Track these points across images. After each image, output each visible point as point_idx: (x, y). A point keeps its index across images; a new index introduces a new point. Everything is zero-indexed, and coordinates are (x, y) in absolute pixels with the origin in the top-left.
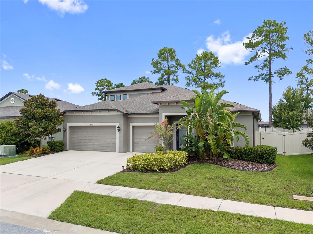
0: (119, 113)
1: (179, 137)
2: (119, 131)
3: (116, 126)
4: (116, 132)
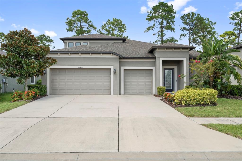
0: (114, 56)
1: (165, 80)
2: (115, 73)
3: (110, 69)
4: (111, 74)
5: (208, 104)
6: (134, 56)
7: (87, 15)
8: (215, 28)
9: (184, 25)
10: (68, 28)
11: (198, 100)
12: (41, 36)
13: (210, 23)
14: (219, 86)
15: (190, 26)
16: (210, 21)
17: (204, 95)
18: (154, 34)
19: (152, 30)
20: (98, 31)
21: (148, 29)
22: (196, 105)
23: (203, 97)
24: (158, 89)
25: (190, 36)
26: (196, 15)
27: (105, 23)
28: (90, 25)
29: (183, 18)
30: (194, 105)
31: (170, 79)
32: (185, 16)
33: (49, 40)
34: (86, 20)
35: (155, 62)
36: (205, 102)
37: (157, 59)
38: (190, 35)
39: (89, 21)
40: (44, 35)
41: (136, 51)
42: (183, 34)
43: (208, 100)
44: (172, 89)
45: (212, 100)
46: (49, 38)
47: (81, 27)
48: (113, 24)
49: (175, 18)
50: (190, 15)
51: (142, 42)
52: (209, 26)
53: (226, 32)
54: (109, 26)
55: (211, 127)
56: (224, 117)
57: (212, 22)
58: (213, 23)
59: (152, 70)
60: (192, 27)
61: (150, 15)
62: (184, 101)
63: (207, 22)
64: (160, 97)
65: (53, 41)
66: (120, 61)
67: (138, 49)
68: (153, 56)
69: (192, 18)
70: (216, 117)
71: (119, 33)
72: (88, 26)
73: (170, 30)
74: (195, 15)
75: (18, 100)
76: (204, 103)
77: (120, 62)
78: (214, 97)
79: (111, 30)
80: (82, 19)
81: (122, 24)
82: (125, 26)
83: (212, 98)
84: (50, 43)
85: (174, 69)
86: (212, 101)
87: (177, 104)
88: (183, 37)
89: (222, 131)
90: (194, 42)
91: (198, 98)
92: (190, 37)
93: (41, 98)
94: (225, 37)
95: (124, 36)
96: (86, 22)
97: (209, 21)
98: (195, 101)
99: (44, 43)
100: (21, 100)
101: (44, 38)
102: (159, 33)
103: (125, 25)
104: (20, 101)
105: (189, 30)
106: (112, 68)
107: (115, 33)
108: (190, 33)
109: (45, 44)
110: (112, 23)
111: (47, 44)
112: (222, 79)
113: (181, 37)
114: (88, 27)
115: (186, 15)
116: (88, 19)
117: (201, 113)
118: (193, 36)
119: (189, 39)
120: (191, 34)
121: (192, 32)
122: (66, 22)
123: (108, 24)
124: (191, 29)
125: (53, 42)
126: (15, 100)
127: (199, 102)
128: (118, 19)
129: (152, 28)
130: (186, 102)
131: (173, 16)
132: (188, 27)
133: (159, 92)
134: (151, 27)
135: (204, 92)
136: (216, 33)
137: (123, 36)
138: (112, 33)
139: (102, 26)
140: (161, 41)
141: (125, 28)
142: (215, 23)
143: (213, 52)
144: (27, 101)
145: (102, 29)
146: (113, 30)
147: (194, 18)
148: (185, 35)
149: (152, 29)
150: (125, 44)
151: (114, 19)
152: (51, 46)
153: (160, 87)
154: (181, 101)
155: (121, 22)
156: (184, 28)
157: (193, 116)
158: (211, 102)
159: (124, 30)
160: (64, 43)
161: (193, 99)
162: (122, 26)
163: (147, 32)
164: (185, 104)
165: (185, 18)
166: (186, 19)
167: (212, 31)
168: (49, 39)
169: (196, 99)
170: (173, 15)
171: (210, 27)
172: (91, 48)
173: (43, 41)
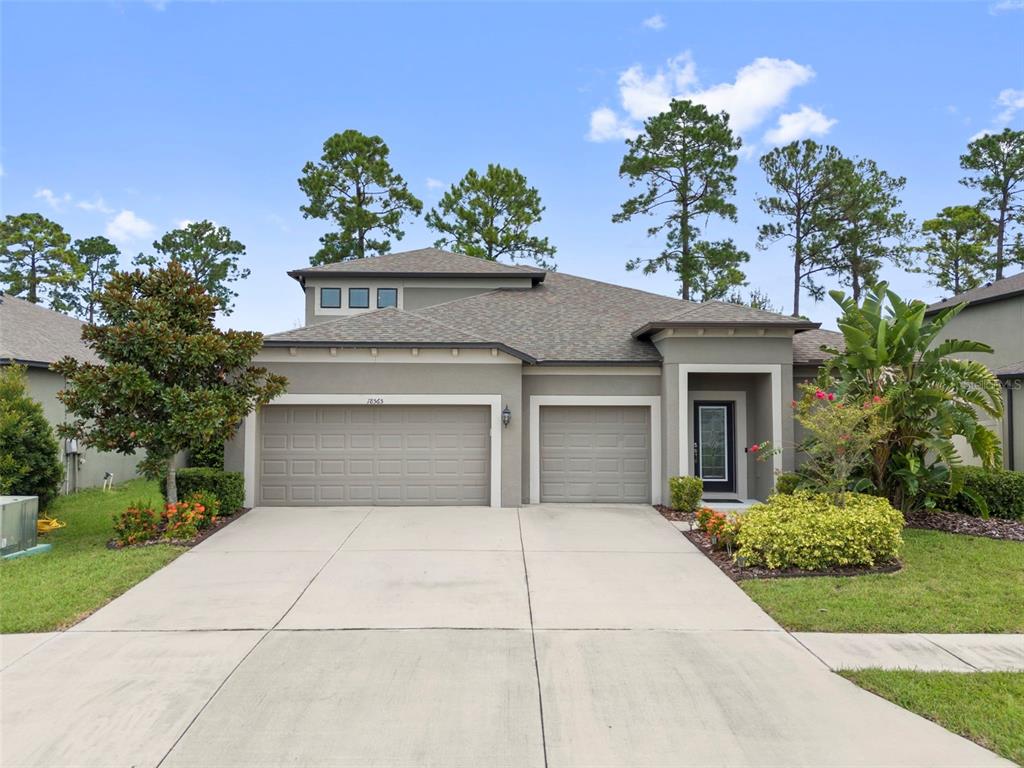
0: (504, 360)
1: (698, 444)
2: (506, 423)
3: (490, 406)
4: (490, 427)
5: (866, 566)
6: (579, 357)
7: (385, 151)
8: (900, 201)
9: (773, 188)
10: (308, 205)
11: (827, 550)
12: (196, 226)
13: (882, 181)
14: (910, 484)
15: (798, 195)
16: (880, 171)
17: (850, 531)
18: (653, 227)
19: (647, 210)
20: (427, 218)
21: (630, 208)
22: (818, 570)
23: (848, 540)
24: (672, 485)
25: (798, 234)
26: (824, 150)
27: (457, 186)
28: (394, 193)
29: (768, 161)
30: (811, 568)
31: (720, 441)
32: (778, 157)
33: (226, 244)
34: (381, 174)
35: (660, 379)
36: (855, 556)
37: (667, 368)
38: (798, 229)
39: (393, 175)
40: (208, 222)
41: (587, 329)
42: (771, 226)
43: (865, 550)
44: (726, 480)
45: (882, 548)
46: (229, 235)
47: (361, 199)
48: (490, 190)
49: (738, 164)
50: (798, 152)
51: (607, 285)
52: (878, 191)
53: (950, 208)
54: (473, 196)
55: (871, 686)
56: (925, 632)
57: (890, 175)
58: (894, 180)
59: (648, 408)
60: (806, 200)
61: (635, 155)
62: (773, 552)
63: (867, 176)
64: (682, 520)
65: (244, 247)
66: (526, 374)
67: (594, 320)
68: (650, 357)
69: (806, 165)
70: (892, 632)
71: (512, 227)
72: (386, 196)
73: (716, 211)
74: (817, 150)
75: (141, 537)
76: (851, 561)
77: (524, 377)
78: (888, 537)
79: (480, 214)
80: (366, 169)
81: (523, 191)
82: (538, 196)
83: (881, 540)
84: (230, 256)
85: (734, 402)
86: (883, 552)
87: (748, 564)
88: (770, 236)
89: (908, 703)
90: (814, 261)
91: (828, 543)
92: (799, 239)
93: (226, 524)
94: (943, 231)
95: (533, 238)
96: (381, 181)
97: (877, 174)
98: (817, 553)
99: (207, 254)
100: (152, 538)
101: (205, 236)
102: (673, 222)
103: (535, 192)
104: (147, 542)
105: (793, 209)
106: (495, 402)
107: (495, 225)
108: (798, 222)
109: (212, 259)
110: (484, 184)
111: (220, 259)
112: (920, 454)
113: (761, 239)
114: (388, 198)
115: (780, 150)
116: (390, 168)
117: (837, 612)
118: (809, 236)
119: (796, 246)
120: (803, 226)
121: (806, 220)
122: (299, 180)
123: (467, 191)
124: (801, 206)
125: (243, 251)
126: (130, 538)
127: (830, 559)
128: (508, 168)
129: (647, 203)
130: (782, 555)
131: (729, 157)
132: (788, 198)
133: (677, 498)
134: (643, 200)
135: (851, 519)
136: (907, 221)
137: (530, 235)
138: (486, 223)
139: (443, 197)
140: (681, 255)
141: (537, 204)
142: (903, 181)
143: (886, 353)
144: (176, 545)
145: (443, 209)
146: (490, 214)
147: (813, 165)
148: (780, 232)
149: (647, 207)
150: (540, 294)
151: (491, 167)
152: (235, 267)
153: (681, 480)
154: (762, 552)
155: (521, 180)
156: (775, 204)
157: (807, 628)
158: (878, 554)
159: (531, 212)
160: (304, 289)
161: (809, 547)
162: (524, 198)
163: (626, 219)
164: (778, 564)
165: (777, 165)
166: (782, 168)
167: (891, 213)
168: (229, 239)
169: (819, 547)
170: (728, 154)
171: (880, 196)
172: (416, 323)
173: (201, 248)
